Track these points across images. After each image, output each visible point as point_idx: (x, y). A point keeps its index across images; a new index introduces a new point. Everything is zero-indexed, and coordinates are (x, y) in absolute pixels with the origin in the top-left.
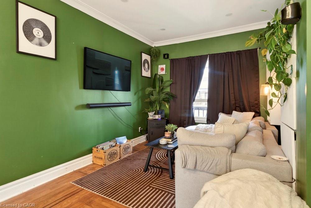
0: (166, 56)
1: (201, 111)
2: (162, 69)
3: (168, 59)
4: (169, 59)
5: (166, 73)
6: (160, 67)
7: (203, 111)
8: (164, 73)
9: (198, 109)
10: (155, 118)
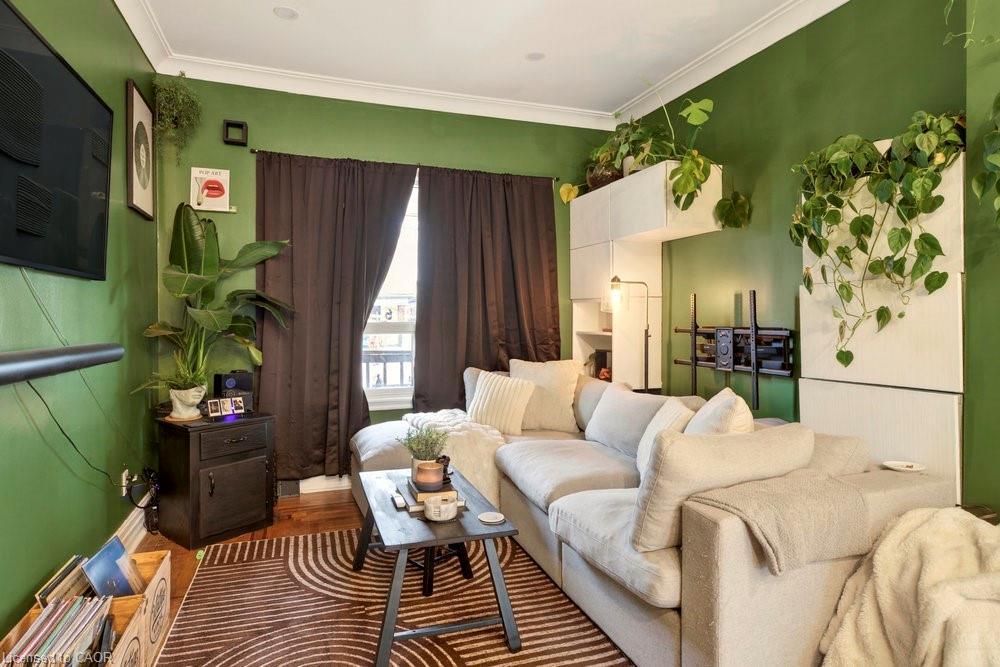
0: (234, 134)
1: (393, 368)
2: (214, 188)
3: (246, 150)
4: (253, 151)
5: (234, 210)
6: (199, 175)
7: (402, 364)
8: (221, 204)
9: (381, 357)
10: (218, 414)
